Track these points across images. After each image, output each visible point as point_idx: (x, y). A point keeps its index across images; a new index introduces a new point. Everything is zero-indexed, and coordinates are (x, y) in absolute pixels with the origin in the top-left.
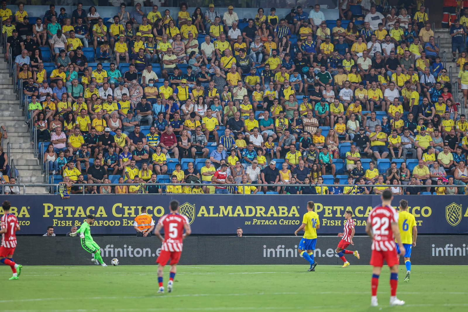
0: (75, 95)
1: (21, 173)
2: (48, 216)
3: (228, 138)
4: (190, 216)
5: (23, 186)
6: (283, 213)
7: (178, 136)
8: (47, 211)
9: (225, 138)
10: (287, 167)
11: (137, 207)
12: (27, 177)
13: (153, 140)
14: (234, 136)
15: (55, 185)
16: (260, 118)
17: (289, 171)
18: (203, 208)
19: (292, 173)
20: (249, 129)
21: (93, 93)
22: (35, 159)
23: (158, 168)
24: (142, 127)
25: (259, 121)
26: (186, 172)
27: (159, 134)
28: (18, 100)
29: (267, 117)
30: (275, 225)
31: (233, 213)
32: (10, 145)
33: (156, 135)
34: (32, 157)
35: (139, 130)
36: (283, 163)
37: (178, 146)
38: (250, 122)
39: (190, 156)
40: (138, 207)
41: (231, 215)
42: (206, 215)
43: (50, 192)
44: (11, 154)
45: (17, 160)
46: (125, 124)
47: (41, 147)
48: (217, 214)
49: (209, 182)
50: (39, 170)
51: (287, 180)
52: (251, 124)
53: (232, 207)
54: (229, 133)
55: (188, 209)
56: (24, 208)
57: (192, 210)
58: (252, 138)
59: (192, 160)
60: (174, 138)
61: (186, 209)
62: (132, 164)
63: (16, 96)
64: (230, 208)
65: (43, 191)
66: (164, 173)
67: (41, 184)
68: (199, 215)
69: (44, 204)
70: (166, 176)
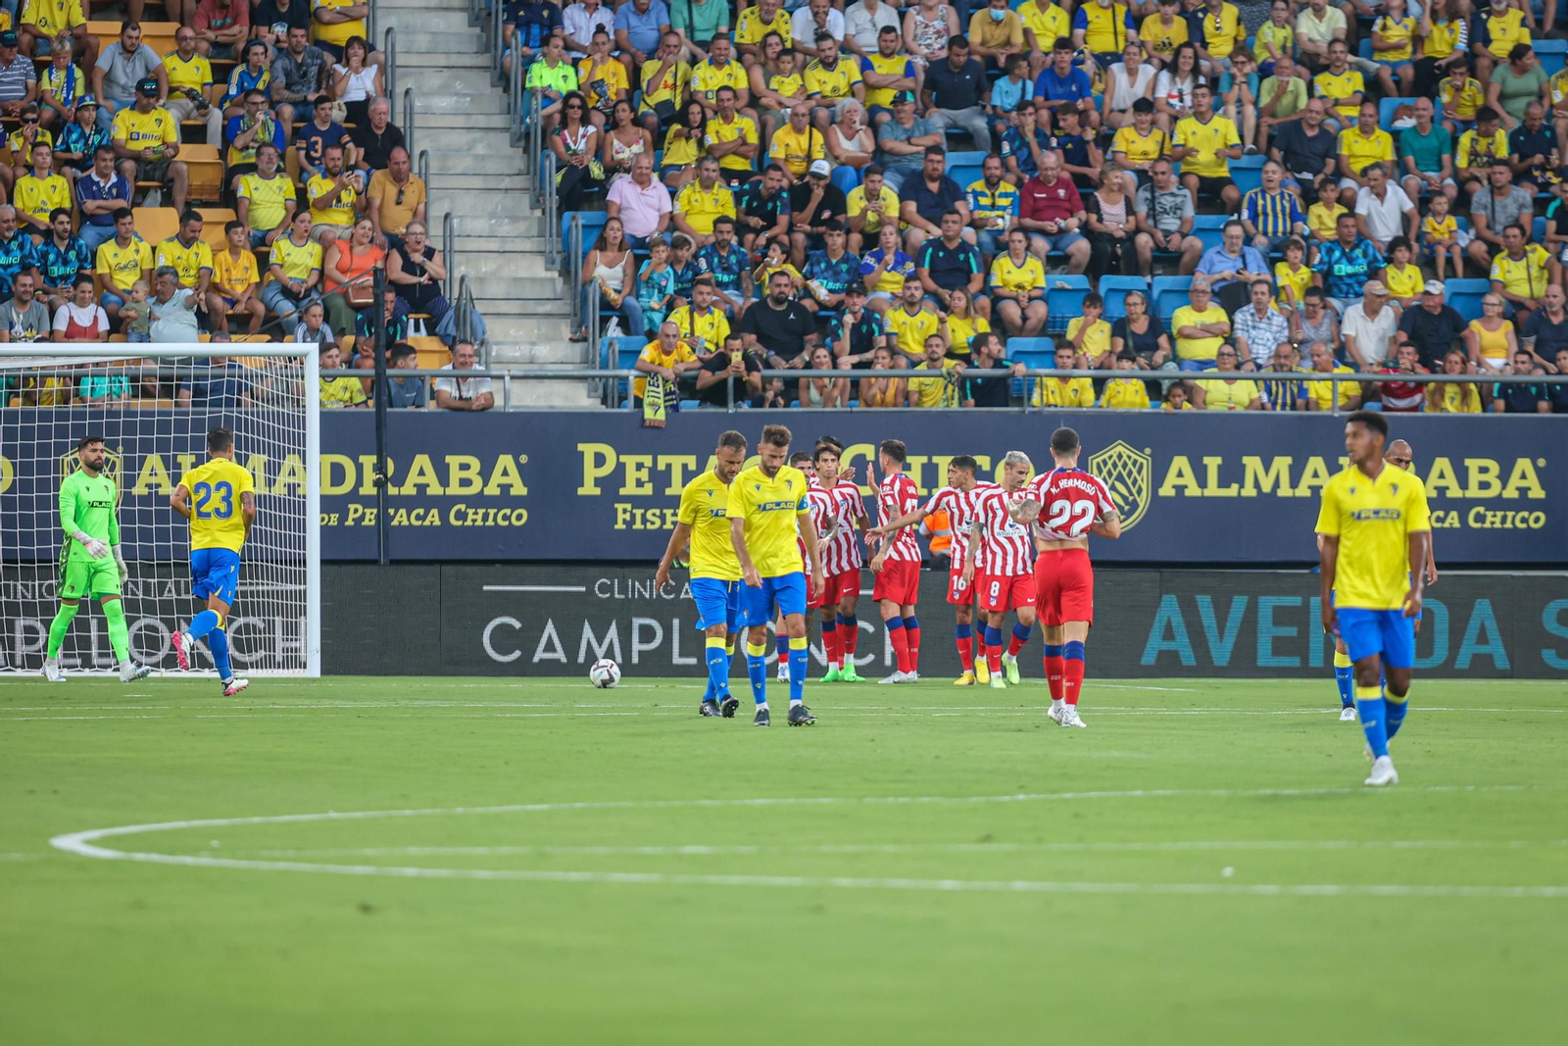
0: (700, 36)
1: (493, 329)
2: (597, 491)
3: (1273, 199)
4: (1131, 494)
5: (502, 377)
6: (1484, 485)
7: (1085, 190)
8: (591, 472)
9: (1264, 199)
10: (1499, 309)
11: (930, 459)
12: (516, 343)
13: (993, 207)
14: (1298, 191)
15: (624, 372)
16: (1399, 124)
17: (1508, 325)
18: (1180, 462)
19: (1519, 332)
20: (1357, 167)
21: (770, 28)
22: (549, 274)
23: (1012, 311)
24: (954, 158)
25: (1396, 135)
26: (1120, 328)
27: (1019, 184)
28: (487, 50)
29: (1427, 119)
30: (1452, 529)
31: (1294, 484)
32: (455, 222)
33: (1007, 187)
34: (537, 268)
35: (939, 167)
36: (1482, 295)
37: (1086, 230)
38: (1362, 141)
39: (1133, 266)
40: (936, 459)
41: (1285, 491)
42: (1193, 490)
43: (604, 401)
44: (457, 258)
45: (481, 280)
46: (890, 144)
47: (569, 229)
48: (1235, 487)
49: (1203, 364)
50: (563, 316)
51: (1496, 361)
52: (1365, 148)
53: (1288, 460)
54: (1277, 177)
55: (1125, 465)
56: (505, 461)
57: (1139, 472)
58: (1365, 203)
59: (1140, 282)
60: (1069, 199)
61: (1115, 465)
62: (908, 293)
63: (479, 37)
64: (1282, 464)
65: (580, 399)
66: (1033, 330)
67: (569, 370)
68: (1167, 490)
69: (581, 447)
70: (1046, 343)
